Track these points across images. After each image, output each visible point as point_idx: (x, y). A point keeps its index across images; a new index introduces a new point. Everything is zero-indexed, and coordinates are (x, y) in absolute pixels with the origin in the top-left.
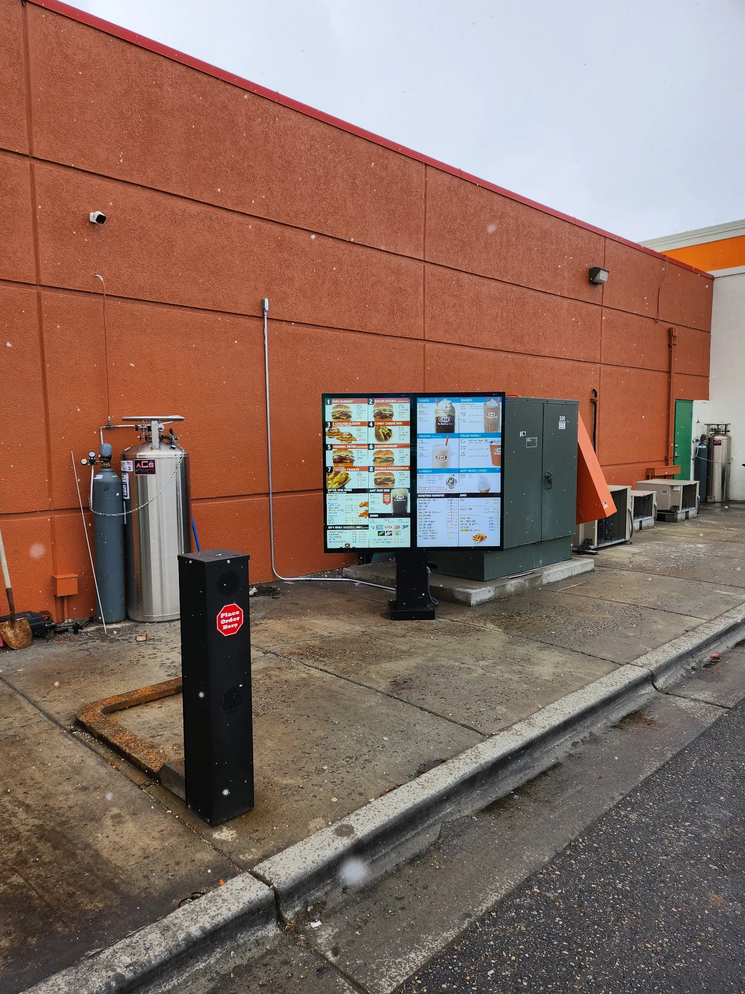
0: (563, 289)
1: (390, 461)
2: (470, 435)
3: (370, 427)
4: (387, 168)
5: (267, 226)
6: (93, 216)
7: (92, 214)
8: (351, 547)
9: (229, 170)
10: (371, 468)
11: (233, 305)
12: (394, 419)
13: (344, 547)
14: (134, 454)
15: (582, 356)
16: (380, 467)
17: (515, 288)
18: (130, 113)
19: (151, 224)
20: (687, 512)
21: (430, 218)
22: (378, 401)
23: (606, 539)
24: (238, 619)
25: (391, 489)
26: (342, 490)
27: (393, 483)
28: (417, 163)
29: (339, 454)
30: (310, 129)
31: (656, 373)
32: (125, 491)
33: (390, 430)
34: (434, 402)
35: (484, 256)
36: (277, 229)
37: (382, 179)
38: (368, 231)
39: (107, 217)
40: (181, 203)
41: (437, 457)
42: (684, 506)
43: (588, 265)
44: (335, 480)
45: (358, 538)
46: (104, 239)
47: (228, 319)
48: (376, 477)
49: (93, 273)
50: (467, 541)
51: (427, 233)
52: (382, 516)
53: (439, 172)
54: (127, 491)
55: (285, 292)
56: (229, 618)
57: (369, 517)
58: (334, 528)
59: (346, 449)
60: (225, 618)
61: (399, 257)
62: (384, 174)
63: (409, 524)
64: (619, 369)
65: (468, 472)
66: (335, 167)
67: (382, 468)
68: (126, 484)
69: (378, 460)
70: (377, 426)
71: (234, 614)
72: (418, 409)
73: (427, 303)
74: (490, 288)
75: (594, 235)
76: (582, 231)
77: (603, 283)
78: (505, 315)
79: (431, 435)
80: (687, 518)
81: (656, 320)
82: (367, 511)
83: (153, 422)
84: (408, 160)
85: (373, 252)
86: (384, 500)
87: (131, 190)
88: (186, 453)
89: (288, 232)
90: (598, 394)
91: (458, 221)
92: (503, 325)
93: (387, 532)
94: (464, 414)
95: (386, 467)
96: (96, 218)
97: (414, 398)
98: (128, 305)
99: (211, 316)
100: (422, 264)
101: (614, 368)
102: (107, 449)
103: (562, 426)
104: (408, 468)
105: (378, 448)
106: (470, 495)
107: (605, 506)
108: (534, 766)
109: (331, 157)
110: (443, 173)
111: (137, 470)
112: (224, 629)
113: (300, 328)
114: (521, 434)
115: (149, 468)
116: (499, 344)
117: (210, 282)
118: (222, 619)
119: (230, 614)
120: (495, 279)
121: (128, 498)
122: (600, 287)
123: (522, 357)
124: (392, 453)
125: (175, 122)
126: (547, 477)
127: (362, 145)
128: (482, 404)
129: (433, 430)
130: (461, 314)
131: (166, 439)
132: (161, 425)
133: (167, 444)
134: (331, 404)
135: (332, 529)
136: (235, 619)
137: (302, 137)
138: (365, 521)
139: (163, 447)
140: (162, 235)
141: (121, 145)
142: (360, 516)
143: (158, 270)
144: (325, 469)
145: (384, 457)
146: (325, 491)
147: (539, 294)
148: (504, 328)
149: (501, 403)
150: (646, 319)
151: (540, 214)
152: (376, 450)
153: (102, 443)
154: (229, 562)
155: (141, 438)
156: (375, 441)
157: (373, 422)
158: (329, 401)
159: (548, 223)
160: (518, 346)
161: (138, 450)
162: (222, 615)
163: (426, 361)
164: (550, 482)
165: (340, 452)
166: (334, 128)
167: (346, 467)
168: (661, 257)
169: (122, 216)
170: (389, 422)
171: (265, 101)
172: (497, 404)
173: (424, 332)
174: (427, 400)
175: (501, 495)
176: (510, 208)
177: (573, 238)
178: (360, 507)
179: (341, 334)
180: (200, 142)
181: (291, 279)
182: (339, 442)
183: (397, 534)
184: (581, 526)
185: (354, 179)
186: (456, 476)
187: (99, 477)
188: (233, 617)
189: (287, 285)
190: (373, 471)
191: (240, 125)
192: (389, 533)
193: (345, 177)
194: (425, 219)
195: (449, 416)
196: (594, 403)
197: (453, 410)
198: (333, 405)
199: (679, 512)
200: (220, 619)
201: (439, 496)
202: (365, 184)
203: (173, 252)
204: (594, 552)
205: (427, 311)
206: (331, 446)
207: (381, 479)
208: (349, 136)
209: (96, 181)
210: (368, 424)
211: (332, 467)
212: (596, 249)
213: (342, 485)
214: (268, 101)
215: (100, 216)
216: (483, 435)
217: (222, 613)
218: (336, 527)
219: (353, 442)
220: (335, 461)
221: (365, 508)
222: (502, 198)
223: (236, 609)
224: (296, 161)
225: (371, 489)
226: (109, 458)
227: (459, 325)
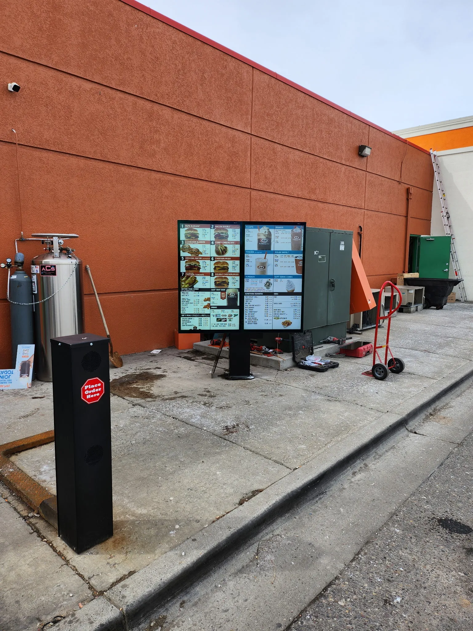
0: (342, 159)
1: (226, 269)
2: (281, 252)
3: (212, 244)
4: (226, 67)
5: (141, 102)
6: (11, 86)
7: (9, 85)
8: (198, 329)
9: (113, 60)
10: (212, 274)
11: (116, 157)
12: (229, 239)
13: (193, 329)
14: (40, 261)
15: (353, 204)
16: (219, 273)
17: (311, 156)
18: (39, 13)
19: (55, 94)
20: (417, 307)
21: (255, 104)
22: (217, 227)
23: (368, 324)
24: (100, 389)
25: (226, 289)
26: (192, 289)
27: (228, 284)
28: (247, 66)
29: (190, 263)
30: (172, 36)
31: (398, 217)
32: (34, 288)
33: (226, 247)
34: (257, 228)
35: (291, 133)
36: (148, 105)
37: (223, 75)
38: (213, 110)
39: (21, 88)
40: (77, 81)
41: (258, 267)
42: (415, 303)
43: (358, 144)
44: (187, 282)
45: (203, 323)
46: (19, 103)
47: (111, 166)
48: (216, 280)
49: (10, 128)
50: (278, 325)
51: (253, 114)
52: (219, 307)
53: (262, 73)
54: (35, 287)
55: (154, 150)
56: (92, 389)
57: (211, 309)
58: (186, 315)
59: (195, 260)
60: (88, 389)
61: (234, 130)
62: (224, 72)
63: (238, 313)
64: (376, 213)
65: (279, 278)
66: (190, 64)
67: (220, 274)
68: (35, 283)
69: (217, 269)
70: (216, 244)
71: (96, 386)
72: (246, 233)
73: (252, 163)
74: (295, 156)
75: (362, 124)
76: (355, 121)
77: (367, 157)
78: (304, 174)
79: (254, 251)
80: (417, 310)
81: (399, 182)
82: (209, 304)
83: (54, 238)
84: (241, 63)
85: (216, 125)
86: (221, 296)
87: (41, 69)
88: (80, 261)
89: (156, 107)
90: (363, 229)
91: (274, 108)
92: (303, 181)
93: (223, 319)
94: (278, 237)
95: (223, 273)
96: (12, 87)
97: (243, 225)
98: (37, 153)
99: (101, 165)
100: (249, 136)
101: (373, 213)
102: (20, 257)
103: (342, 248)
104: (238, 274)
105: (217, 260)
106: (281, 294)
107: (369, 302)
108: (326, 492)
109: (187, 56)
110: (264, 74)
111: (42, 273)
112: (87, 398)
113: (165, 176)
114: (315, 253)
115: (51, 271)
116: (300, 194)
117: (99, 139)
118: (86, 390)
119: (93, 386)
120: (298, 150)
121: (36, 292)
122: (365, 158)
123: (315, 203)
124: (227, 263)
125: (73, 23)
126: (332, 283)
127: (209, 50)
128: (290, 230)
129: (256, 248)
130: (275, 172)
131: (65, 251)
132: (61, 241)
133: (66, 254)
134: (184, 227)
135: (184, 316)
136: (97, 390)
137: (166, 41)
138: (207, 311)
139: (63, 256)
140: (63, 103)
141: (32, 36)
142: (204, 308)
143: (60, 128)
144: (180, 273)
145: (222, 266)
146: (180, 290)
147: (326, 161)
148: (303, 182)
149: (303, 230)
150: (394, 182)
151: (328, 107)
152: (216, 261)
153: (17, 252)
154: (91, 344)
155: (46, 249)
156: (216, 255)
157: (214, 242)
158: (182, 225)
159: (333, 114)
160: (312, 195)
161: (43, 258)
162: (86, 387)
163: (252, 203)
164: (333, 286)
165: (190, 262)
166: (190, 37)
167: (194, 273)
168: (405, 141)
169: (33, 88)
170: (225, 241)
171: (140, 13)
172: (300, 231)
173: (251, 183)
174: (252, 226)
175: (302, 294)
176: (309, 102)
177: (349, 125)
178: (204, 301)
179: (194, 182)
180: (92, 38)
181: (159, 141)
182: (190, 255)
183: (230, 320)
184: (352, 315)
185: (203, 74)
186: (272, 280)
187: (14, 277)
188: (95, 388)
189: (156, 145)
190: (214, 276)
191: (122, 29)
192: (224, 320)
193: (197, 71)
194: (252, 105)
195: (267, 238)
196: (360, 235)
197: (270, 234)
198: (186, 229)
199: (412, 306)
200: (84, 390)
201: (259, 294)
202: (211, 77)
203: (71, 116)
204: (360, 332)
205: (253, 168)
206: (184, 257)
207: (219, 281)
208: (199, 43)
209: (12, 60)
210: (210, 243)
211: (184, 273)
212: (363, 133)
213: (191, 285)
214: (142, 13)
215: (15, 86)
216: (290, 252)
217: (86, 385)
218: (187, 315)
219: (200, 255)
220: (187, 269)
221: (208, 302)
222: (303, 94)
223: (98, 382)
224: (162, 57)
225: (213, 289)
226: (22, 263)
227: (274, 180)
